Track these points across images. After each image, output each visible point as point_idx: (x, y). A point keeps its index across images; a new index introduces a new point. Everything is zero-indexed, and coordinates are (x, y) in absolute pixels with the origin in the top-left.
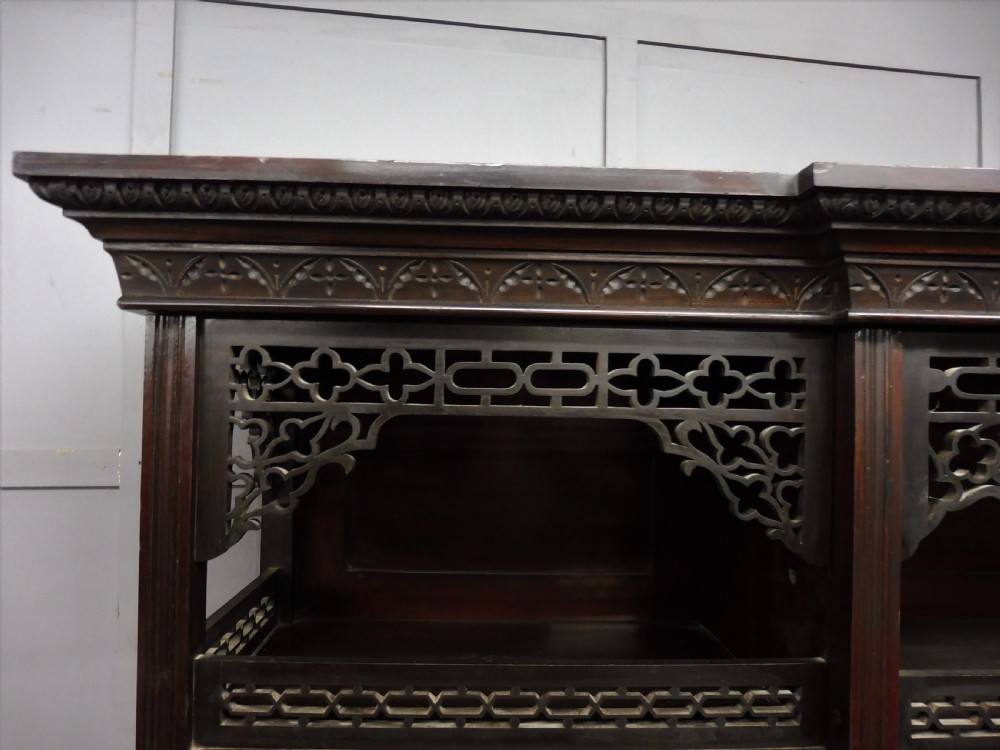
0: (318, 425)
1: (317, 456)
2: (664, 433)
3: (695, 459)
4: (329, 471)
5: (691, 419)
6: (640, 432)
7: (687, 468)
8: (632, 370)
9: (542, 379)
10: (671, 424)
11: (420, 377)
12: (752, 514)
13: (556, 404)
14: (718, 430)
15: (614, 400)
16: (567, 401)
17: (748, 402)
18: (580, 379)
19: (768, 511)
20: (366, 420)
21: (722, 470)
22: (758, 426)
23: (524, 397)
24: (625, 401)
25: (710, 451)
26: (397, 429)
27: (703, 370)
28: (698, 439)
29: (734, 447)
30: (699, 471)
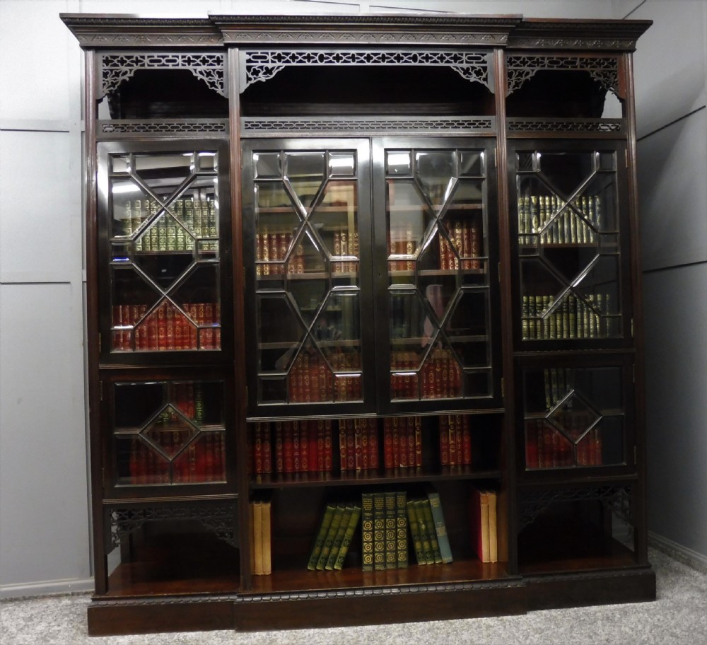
0: (120, 72)
1: (121, 78)
2: (193, 72)
3: (200, 77)
4: (124, 81)
5: (199, 68)
6: (189, 72)
7: (199, 79)
8: (186, 59)
9: (168, 61)
10: (195, 70)
11: (141, 61)
12: (213, 88)
13: (171, 66)
14: (205, 71)
15: (183, 65)
16: (173, 65)
17: (211, 65)
18: (175, 61)
19: (217, 87)
20: (131, 70)
21: (206, 79)
22: (214, 70)
23: (164, 65)
24: (185, 65)
25: (203, 75)
26: (137, 72)
27: (201, 59)
28: (201, 73)
29: (209, 74)
30: (201, 79)
